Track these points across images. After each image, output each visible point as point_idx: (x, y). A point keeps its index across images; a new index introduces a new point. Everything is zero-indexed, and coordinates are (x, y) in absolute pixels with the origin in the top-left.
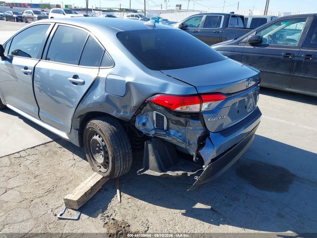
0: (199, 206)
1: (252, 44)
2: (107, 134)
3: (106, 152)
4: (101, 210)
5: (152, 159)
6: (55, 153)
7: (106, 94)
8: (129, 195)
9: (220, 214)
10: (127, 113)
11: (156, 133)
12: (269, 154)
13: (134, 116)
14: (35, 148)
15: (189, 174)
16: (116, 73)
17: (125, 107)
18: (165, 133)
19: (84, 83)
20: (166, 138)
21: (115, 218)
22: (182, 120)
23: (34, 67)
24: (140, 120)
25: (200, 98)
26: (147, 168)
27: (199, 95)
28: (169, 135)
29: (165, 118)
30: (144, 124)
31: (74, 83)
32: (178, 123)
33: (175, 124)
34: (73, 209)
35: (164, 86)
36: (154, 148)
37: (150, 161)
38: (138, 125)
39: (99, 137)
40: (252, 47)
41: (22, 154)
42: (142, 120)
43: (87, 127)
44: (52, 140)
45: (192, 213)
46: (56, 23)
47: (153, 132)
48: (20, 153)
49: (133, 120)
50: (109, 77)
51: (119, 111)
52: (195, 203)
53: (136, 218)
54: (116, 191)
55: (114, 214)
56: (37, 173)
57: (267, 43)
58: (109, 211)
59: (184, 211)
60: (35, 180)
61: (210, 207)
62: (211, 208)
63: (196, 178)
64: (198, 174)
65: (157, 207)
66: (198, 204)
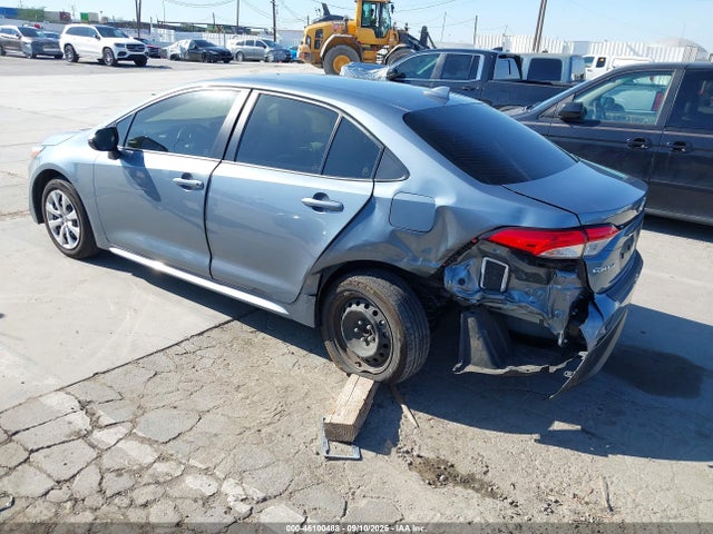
0: (558, 426)
1: (566, 120)
2: (392, 301)
3: (383, 336)
4: (389, 442)
5: (476, 345)
6: (249, 343)
7: (392, 228)
8: (427, 413)
9: (603, 439)
10: (430, 261)
11: (483, 298)
12: (643, 333)
13: (443, 267)
14: (205, 335)
15: (553, 369)
16: (414, 190)
17: (426, 251)
18: (503, 297)
19: (341, 209)
20: (505, 307)
21: (422, 454)
22: (542, 272)
23: (211, 176)
24: (454, 273)
25: (583, 233)
26: (467, 362)
27: (582, 228)
28: (512, 301)
29: (507, 270)
30: (462, 282)
31: (317, 208)
32: (530, 278)
33: (525, 280)
34: (341, 442)
35: (519, 214)
36: (481, 326)
37: (473, 350)
38: (451, 284)
39: (367, 307)
40: (567, 126)
41: (187, 346)
42: (458, 274)
43: (339, 290)
44: (229, 318)
45: (550, 438)
46: (252, 89)
47: (477, 297)
48: (183, 344)
49: (439, 275)
50: (397, 197)
51: (415, 259)
52: (551, 423)
53: (457, 452)
54: (401, 408)
55: (416, 448)
56: (235, 381)
57: (594, 118)
58: (404, 444)
59: (536, 436)
60: (240, 395)
61: (579, 427)
62: (583, 430)
63: (569, 374)
64: (571, 367)
65: (487, 432)
66: (556, 423)
